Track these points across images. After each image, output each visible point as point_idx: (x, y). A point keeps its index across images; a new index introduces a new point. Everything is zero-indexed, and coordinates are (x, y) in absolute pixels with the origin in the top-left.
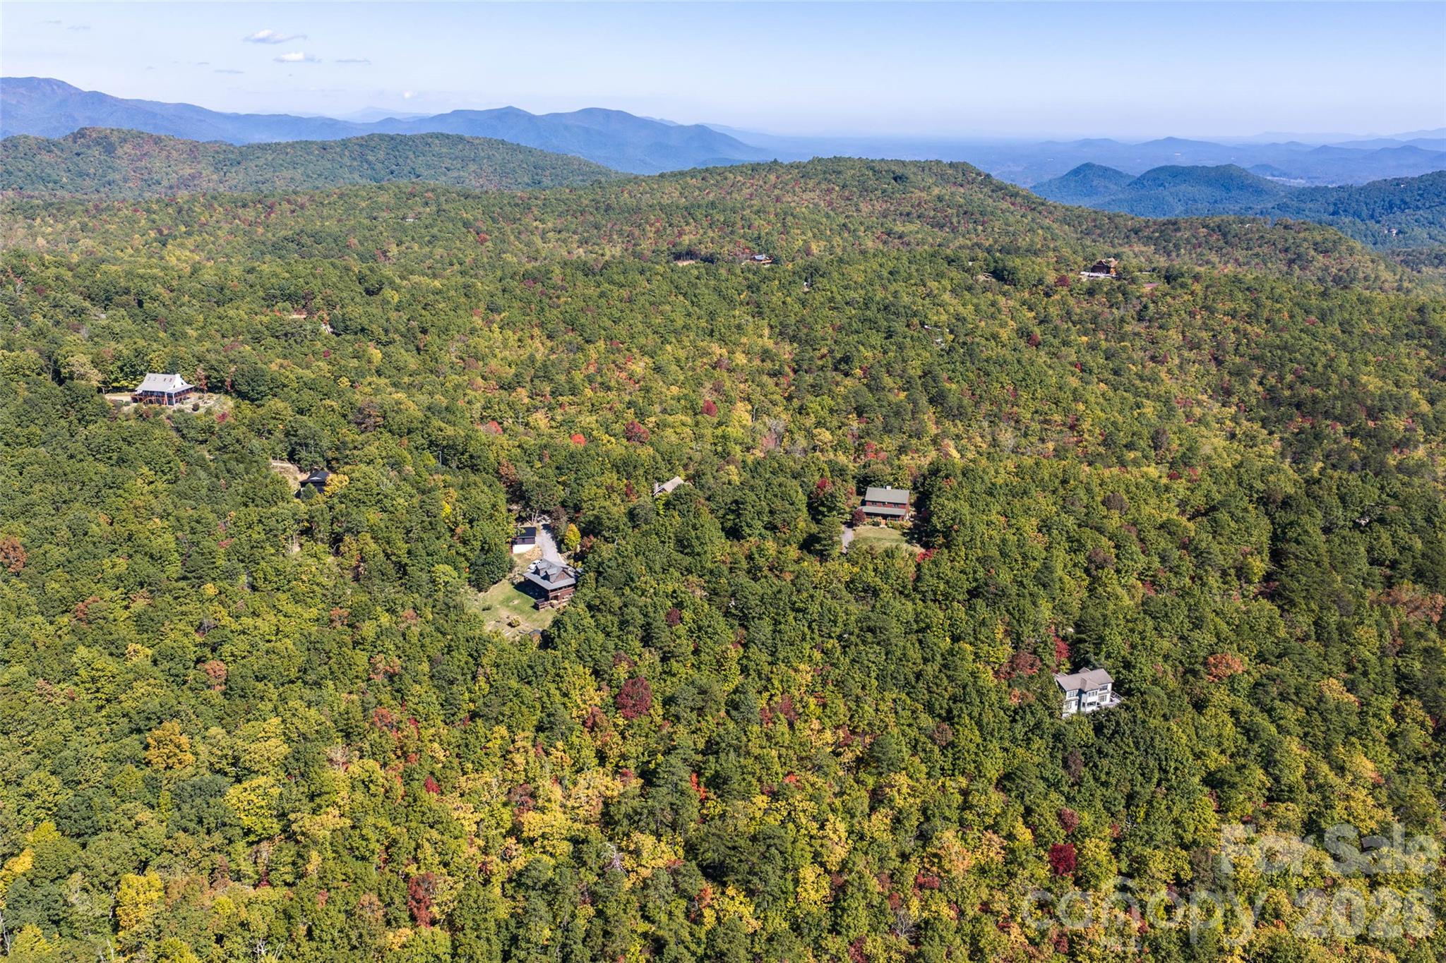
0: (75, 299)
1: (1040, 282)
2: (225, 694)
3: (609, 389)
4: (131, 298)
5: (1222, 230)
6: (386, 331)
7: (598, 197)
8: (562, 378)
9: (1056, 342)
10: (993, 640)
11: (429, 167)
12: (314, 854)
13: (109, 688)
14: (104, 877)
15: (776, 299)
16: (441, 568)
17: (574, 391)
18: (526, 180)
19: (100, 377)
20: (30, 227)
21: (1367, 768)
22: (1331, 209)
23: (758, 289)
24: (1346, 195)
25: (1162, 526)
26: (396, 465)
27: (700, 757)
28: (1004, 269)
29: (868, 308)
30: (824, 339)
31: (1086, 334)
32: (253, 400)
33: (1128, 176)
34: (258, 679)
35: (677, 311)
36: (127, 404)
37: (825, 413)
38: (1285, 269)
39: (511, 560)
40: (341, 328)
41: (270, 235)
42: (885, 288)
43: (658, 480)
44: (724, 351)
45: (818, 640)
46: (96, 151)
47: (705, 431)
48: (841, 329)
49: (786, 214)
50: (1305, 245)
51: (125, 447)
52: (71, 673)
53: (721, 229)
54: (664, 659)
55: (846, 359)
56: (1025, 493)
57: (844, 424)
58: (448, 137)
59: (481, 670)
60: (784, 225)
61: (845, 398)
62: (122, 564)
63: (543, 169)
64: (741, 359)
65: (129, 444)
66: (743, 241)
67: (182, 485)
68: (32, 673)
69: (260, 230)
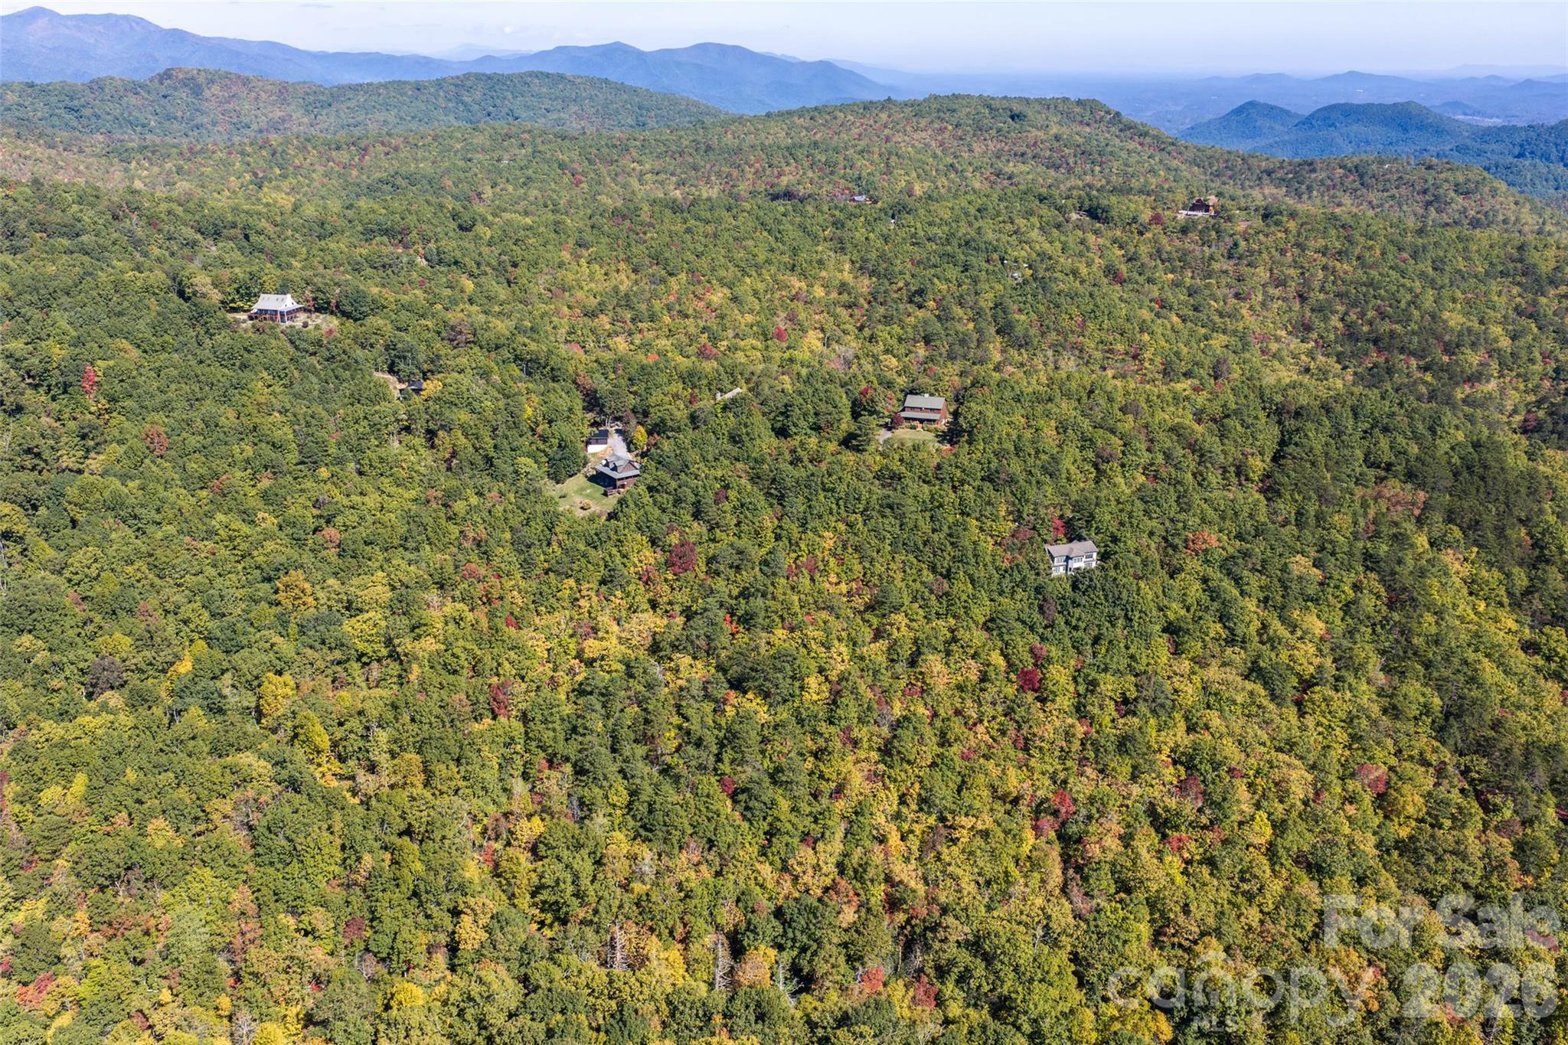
0: (189, 233)
1: (1135, 220)
2: (339, 555)
3: (687, 316)
4: (237, 232)
5: (1359, 171)
6: (478, 264)
7: (699, 138)
8: (643, 307)
9: (1141, 279)
10: (997, 517)
11: (527, 107)
12: (415, 666)
13: (244, 546)
14: (249, 677)
15: (859, 235)
16: (523, 460)
17: (652, 318)
18: (630, 121)
19: (220, 297)
20: (126, 170)
21: (1318, 627)
22: (1517, 151)
23: (843, 226)
24: (1533, 135)
25: (1172, 429)
26: (485, 375)
27: (734, 602)
28: (1098, 207)
29: (949, 244)
30: (901, 273)
31: (1172, 272)
32: (356, 320)
33: (1297, 115)
34: (366, 543)
35: (760, 246)
36: (244, 321)
37: (894, 342)
38: (1421, 211)
39: (585, 457)
40: (437, 260)
41: (364, 177)
42: (970, 224)
43: (721, 391)
44: (803, 284)
45: (844, 514)
46: (183, 94)
47: (773, 354)
48: (919, 263)
49: (890, 153)
50: (1446, 186)
51: (246, 355)
52: (211, 533)
53: (820, 170)
54: (711, 529)
55: (920, 292)
56: (1050, 400)
57: (910, 352)
58: (548, 75)
59: (554, 537)
60: (887, 165)
61: (915, 327)
62: (249, 451)
63: (648, 110)
64: (819, 292)
65: (249, 351)
66: (842, 181)
67: (297, 388)
68: (180, 532)
69: (355, 173)
